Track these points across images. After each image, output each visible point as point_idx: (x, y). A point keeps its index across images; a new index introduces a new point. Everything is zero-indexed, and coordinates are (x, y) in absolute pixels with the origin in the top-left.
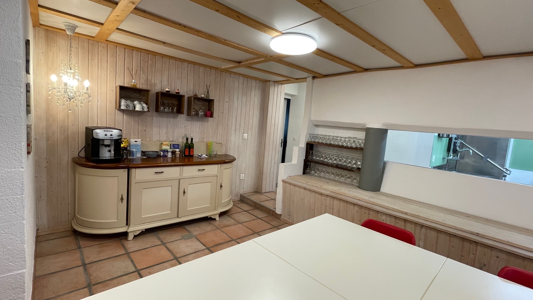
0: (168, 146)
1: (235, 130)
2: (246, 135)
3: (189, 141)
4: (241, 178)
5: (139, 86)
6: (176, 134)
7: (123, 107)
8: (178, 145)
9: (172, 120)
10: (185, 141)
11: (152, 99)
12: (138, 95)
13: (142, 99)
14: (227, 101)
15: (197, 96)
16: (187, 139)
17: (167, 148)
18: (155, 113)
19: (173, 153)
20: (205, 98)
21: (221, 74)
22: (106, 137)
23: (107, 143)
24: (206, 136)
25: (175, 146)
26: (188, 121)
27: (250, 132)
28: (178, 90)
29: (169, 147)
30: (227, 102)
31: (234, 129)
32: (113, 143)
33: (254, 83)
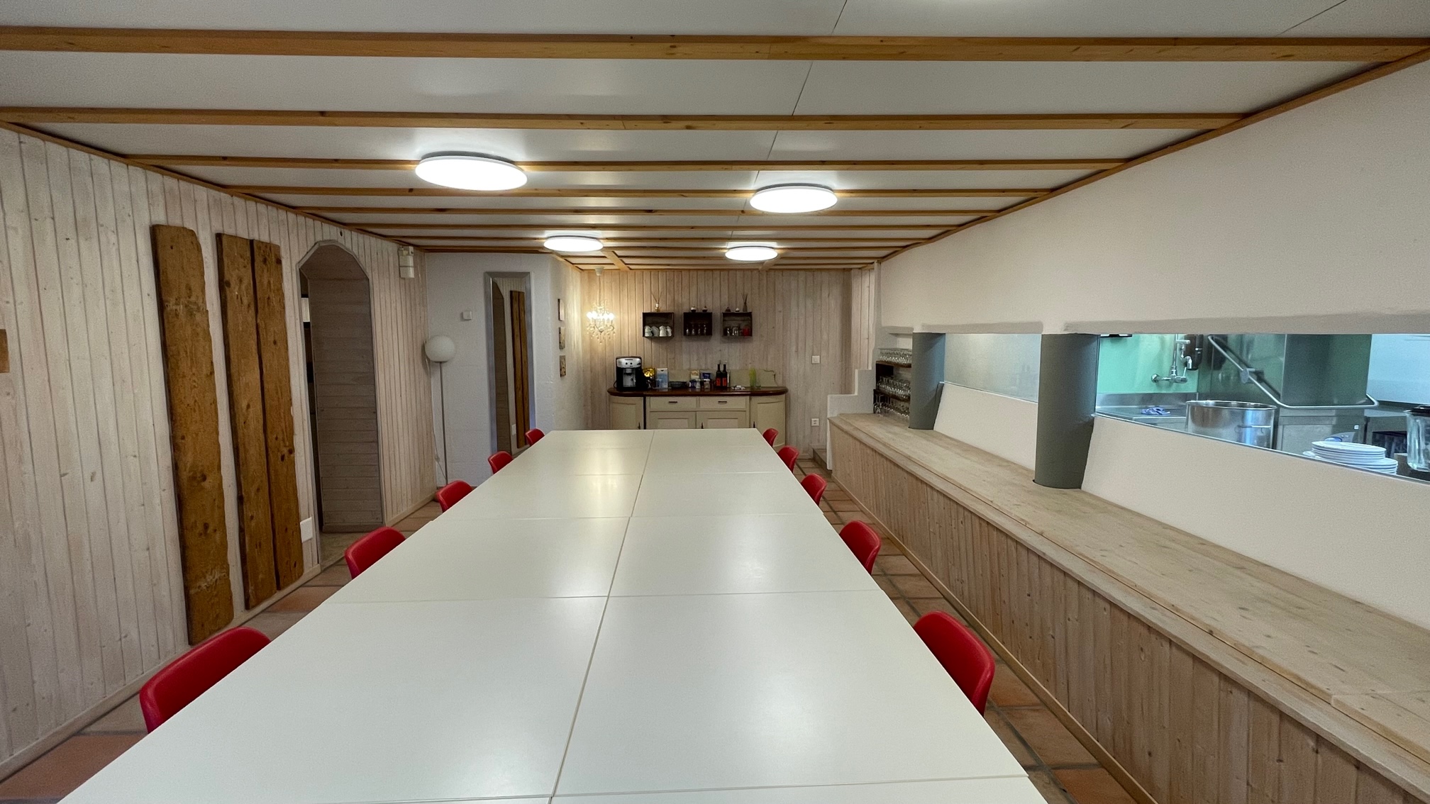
0: (697, 375)
1: (797, 351)
2: (816, 359)
3: (722, 369)
4: (813, 424)
5: (664, 309)
6: (709, 361)
7: (647, 335)
8: (709, 374)
9: (703, 343)
10: (716, 368)
11: (680, 322)
12: (664, 319)
13: (667, 323)
14: (779, 310)
15: (729, 310)
16: (719, 366)
17: (696, 377)
18: (684, 338)
19: (702, 383)
20: (741, 311)
21: (767, 275)
22: (627, 366)
23: (629, 371)
24: (750, 362)
25: (704, 375)
26: (725, 342)
27: (824, 354)
28: (705, 307)
29: (698, 377)
30: (780, 312)
31: (794, 349)
32: (634, 372)
33: (825, 276)
